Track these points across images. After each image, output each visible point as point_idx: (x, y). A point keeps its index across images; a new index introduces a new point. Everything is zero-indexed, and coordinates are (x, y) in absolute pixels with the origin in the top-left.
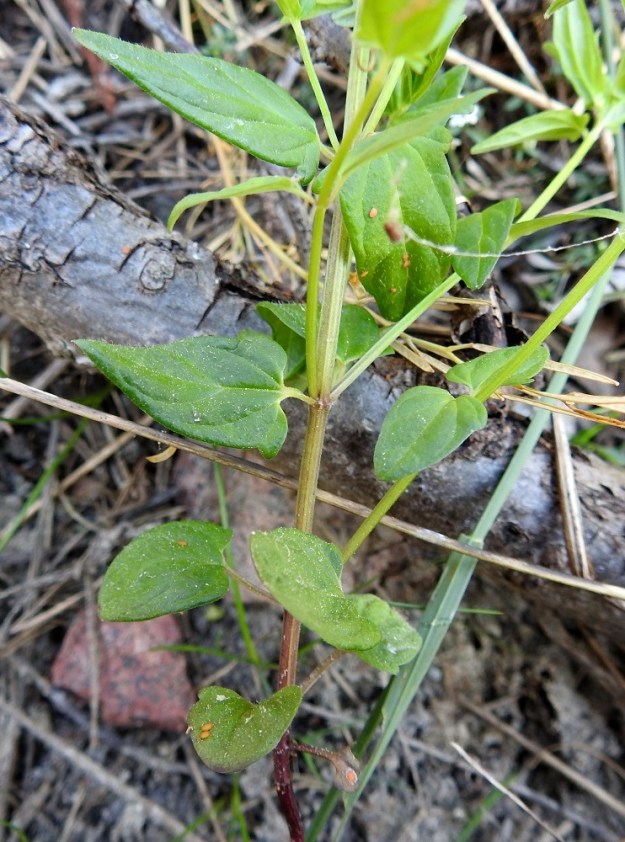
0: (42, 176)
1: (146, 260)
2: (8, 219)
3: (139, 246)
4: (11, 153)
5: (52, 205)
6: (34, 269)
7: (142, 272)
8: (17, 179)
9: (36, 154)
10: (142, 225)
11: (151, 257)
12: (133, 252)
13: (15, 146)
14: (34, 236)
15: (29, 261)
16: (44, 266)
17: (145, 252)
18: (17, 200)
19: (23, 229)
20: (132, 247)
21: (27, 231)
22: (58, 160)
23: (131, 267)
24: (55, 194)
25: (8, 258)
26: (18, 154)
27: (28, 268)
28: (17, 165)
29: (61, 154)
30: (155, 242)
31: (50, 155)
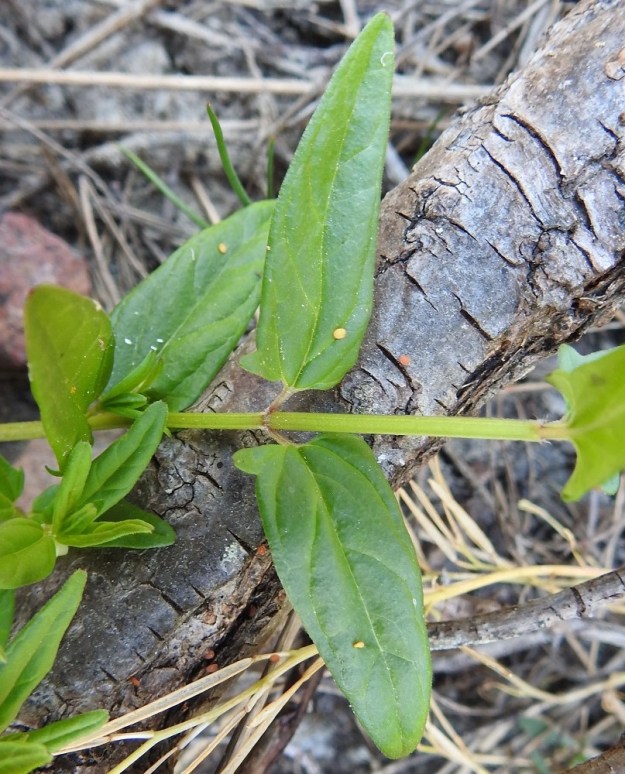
0: (533, 267)
1: (385, 384)
2: (481, 212)
3: (409, 380)
4: (571, 232)
5: (489, 272)
6: (409, 234)
7: (369, 374)
8: (533, 233)
9: (567, 265)
10: (445, 393)
11: (388, 393)
12: (402, 369)
13: (583, 238)
14: (450, 243)
15: (419, 229)
16: (409, 247)
17: (397, 386)
18: (503, 227)
19: (462, 229)
20: (408, 369)
21: (460, 234)
22: (559, 299)
23: (379, 362)
24: (505, 281)
25: (429, 202)
26: (569, 240)
27: (412, 227)
28: (553, 235)
29: (568, 304)
30: (413, 404)
31: (566, 287)
